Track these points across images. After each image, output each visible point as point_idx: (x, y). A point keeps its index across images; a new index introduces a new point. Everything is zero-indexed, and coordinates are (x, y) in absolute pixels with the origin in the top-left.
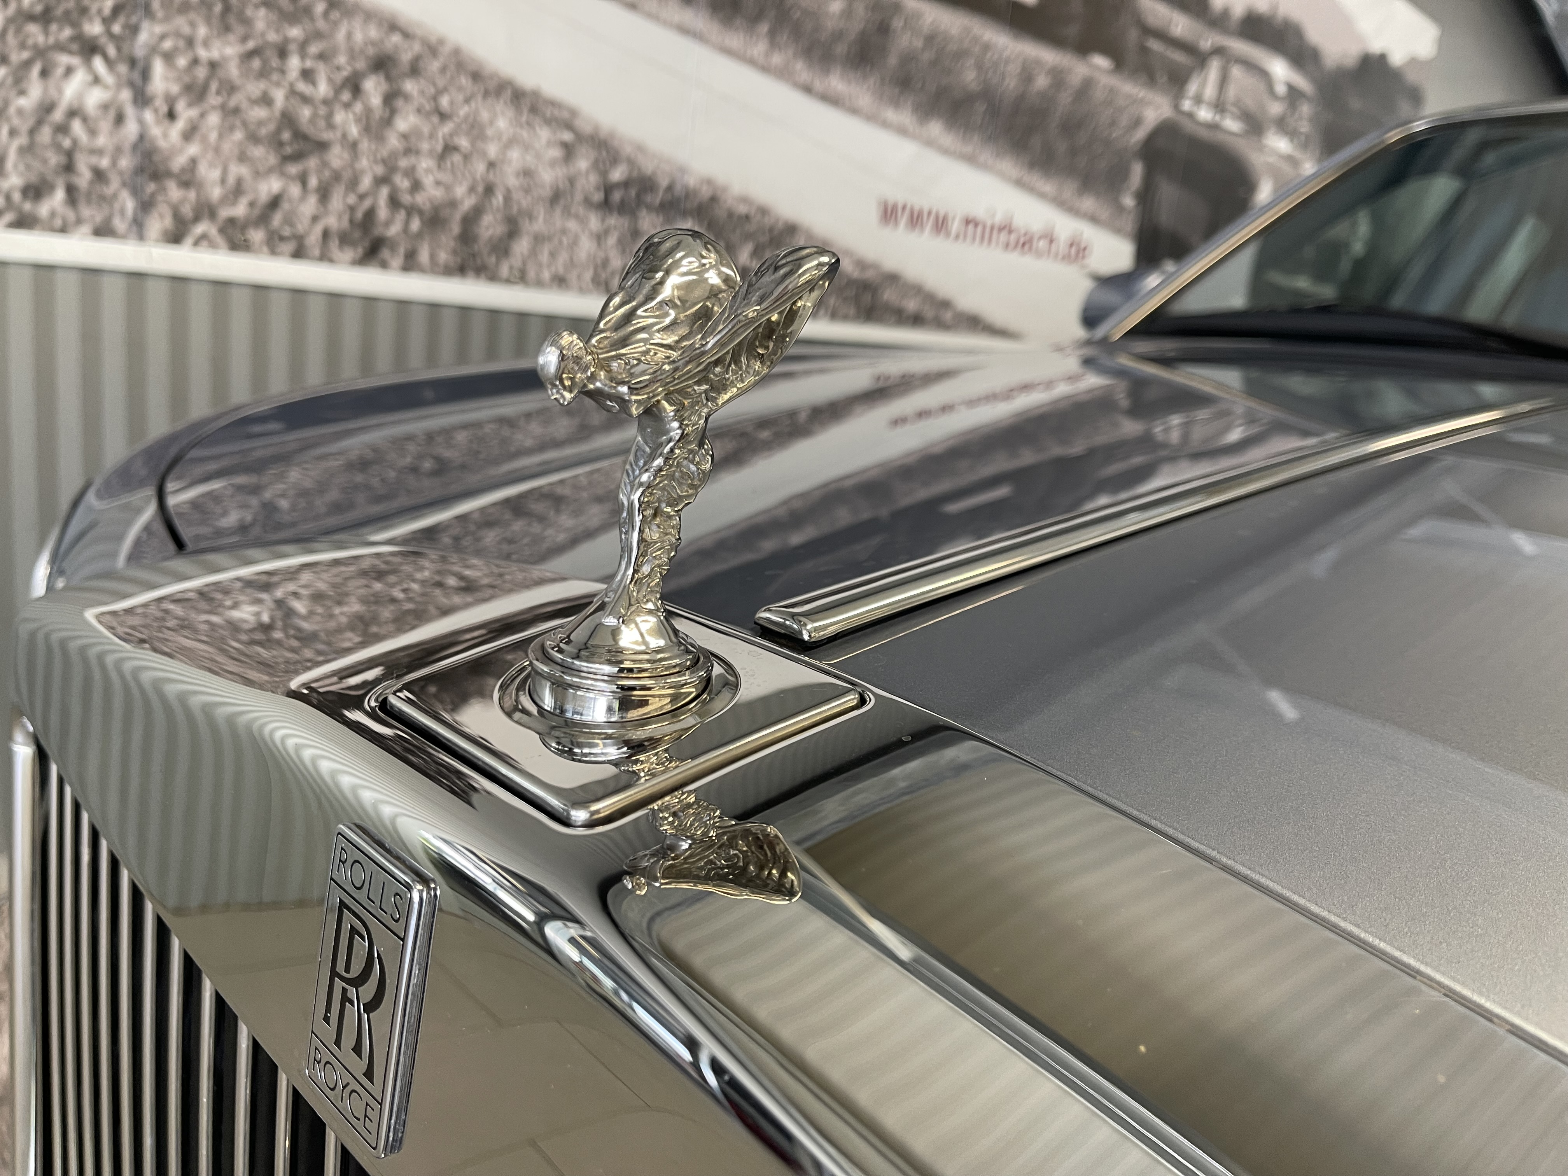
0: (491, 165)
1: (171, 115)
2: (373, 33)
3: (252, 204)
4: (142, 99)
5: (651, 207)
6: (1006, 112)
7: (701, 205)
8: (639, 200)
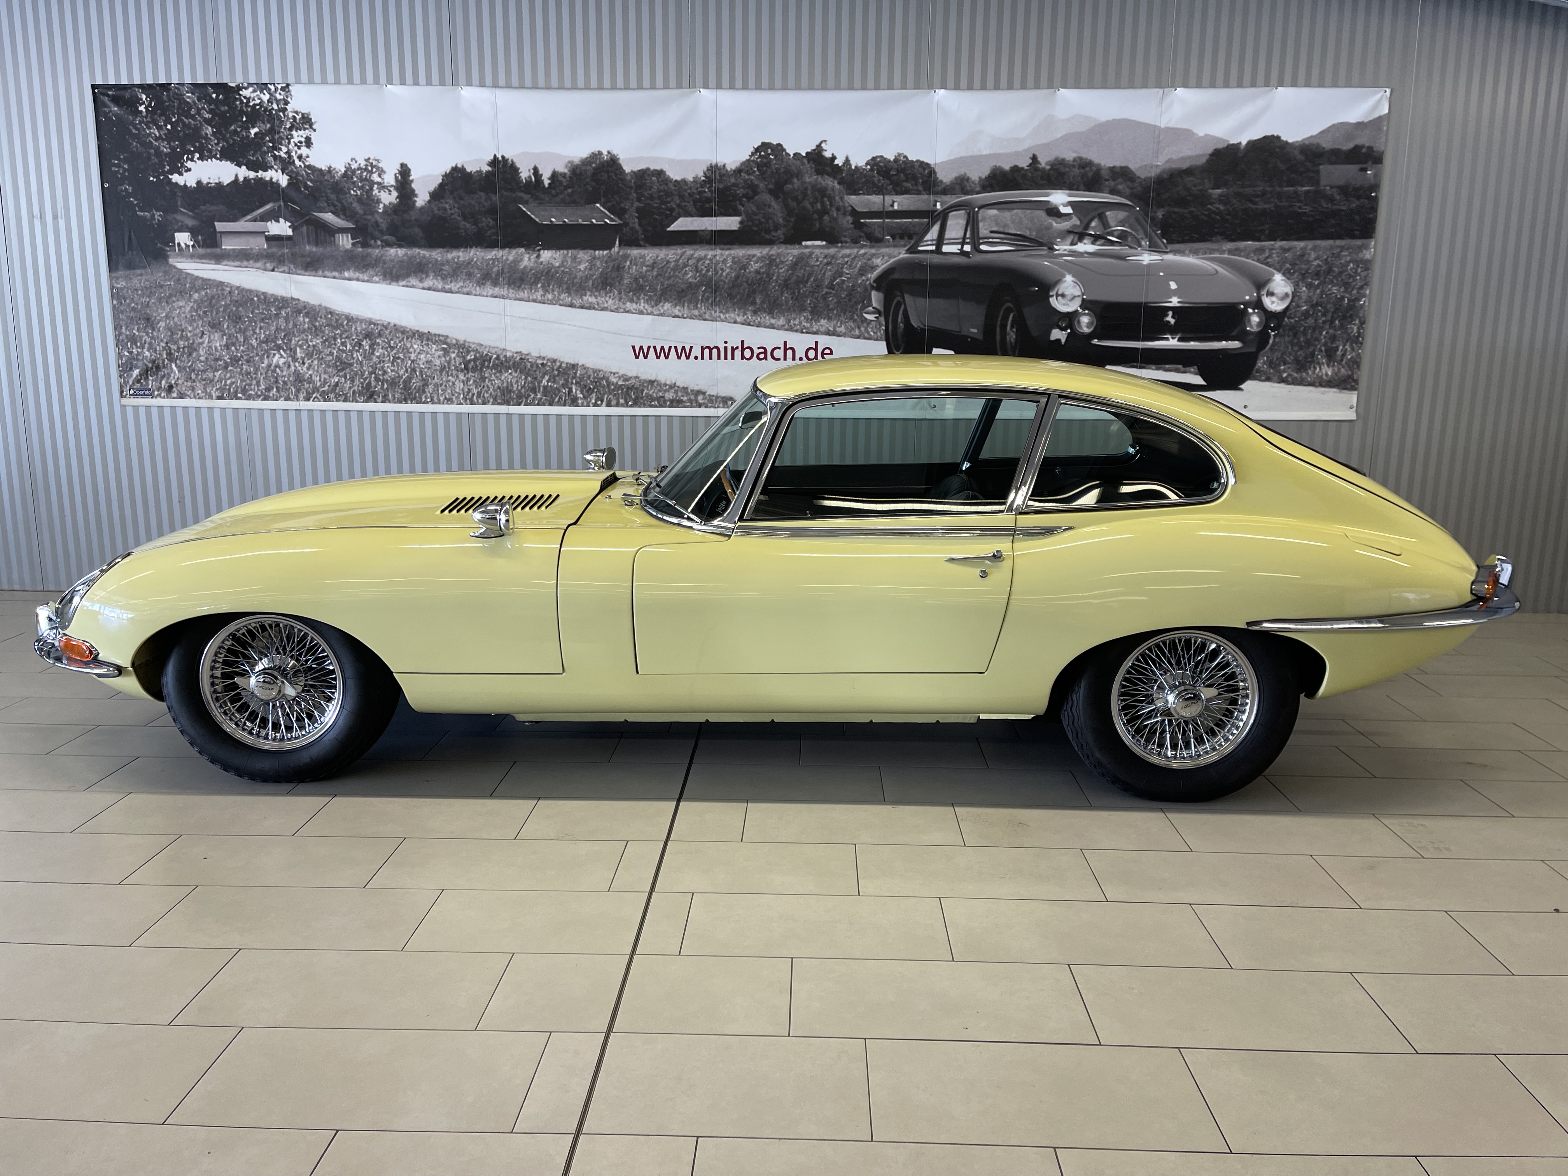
0: (413, 361)
1: (304, 363)
2: (364, 326)
3: (329, 386)
4: (295, 360)
5: (488, 367)
6: (723, 288)
7: (514, 363)
8: (483, 365)
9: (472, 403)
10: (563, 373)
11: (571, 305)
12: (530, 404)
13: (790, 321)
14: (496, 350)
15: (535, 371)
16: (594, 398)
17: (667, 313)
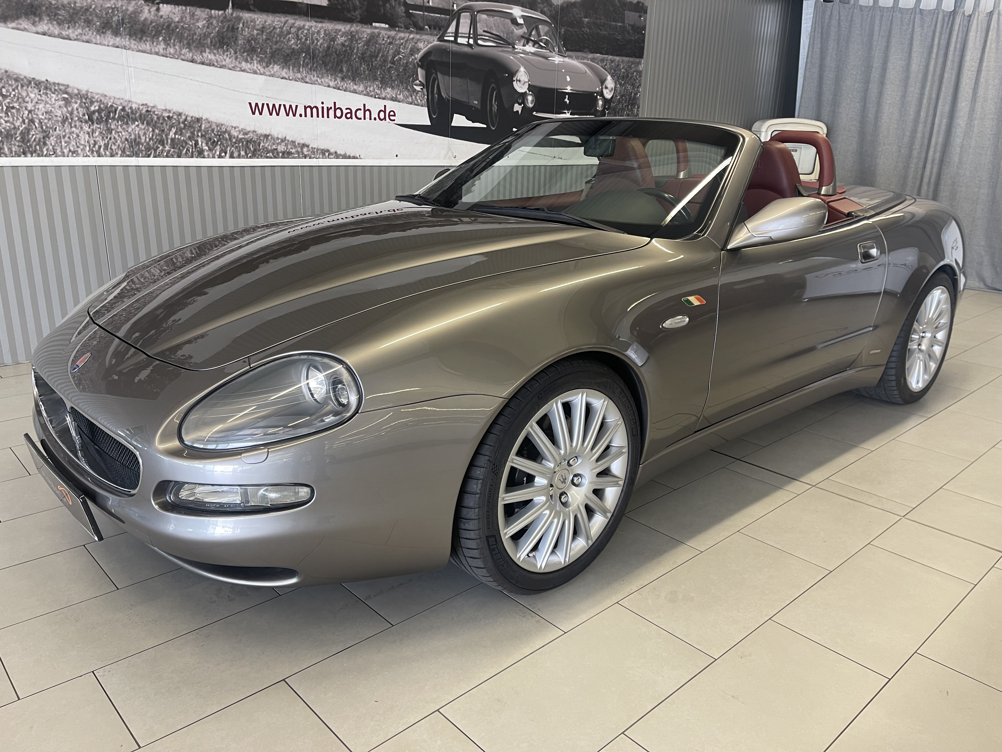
0: (30, 111)
5: (114, 118)
6: (318, 56)
7: (141, 115)
8: (108, 117)
9: (99, 155)
10: (189, 126)
11: (193, 61)
12: (159, 156)
13: (367, 88)
14: (121, 101)
15: (162, 124)
16: (219, 150)
17: (277, 75)
